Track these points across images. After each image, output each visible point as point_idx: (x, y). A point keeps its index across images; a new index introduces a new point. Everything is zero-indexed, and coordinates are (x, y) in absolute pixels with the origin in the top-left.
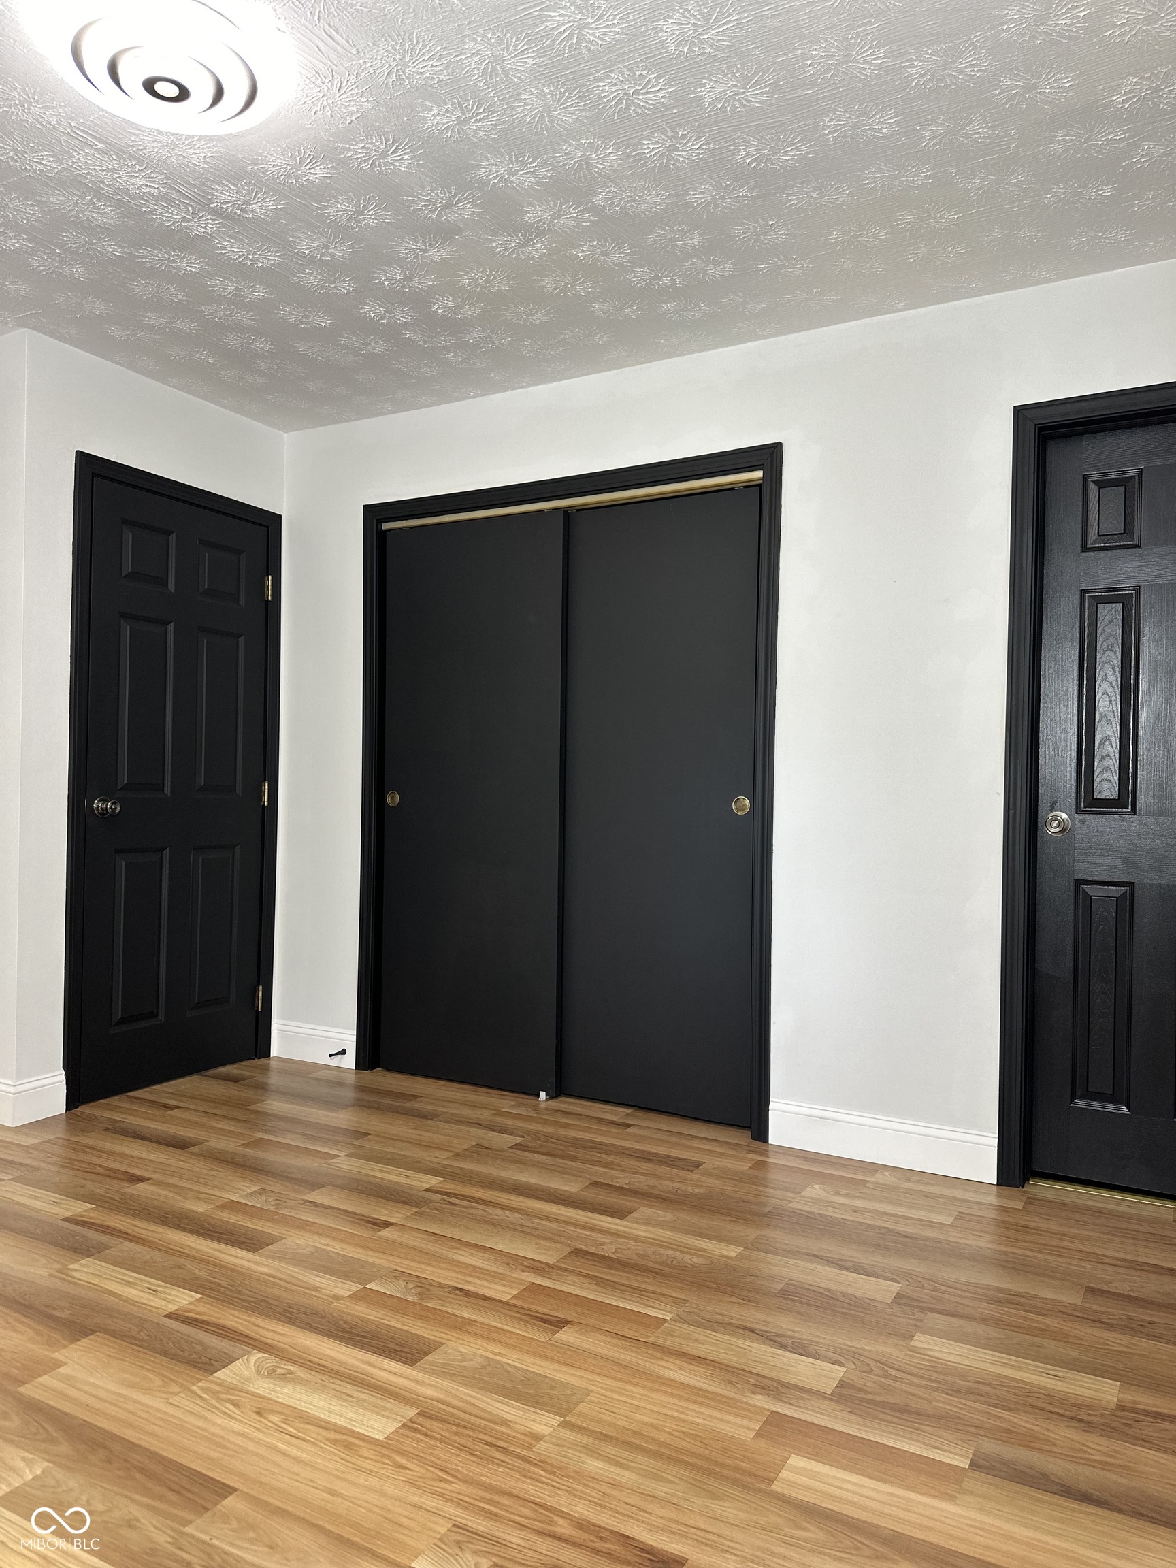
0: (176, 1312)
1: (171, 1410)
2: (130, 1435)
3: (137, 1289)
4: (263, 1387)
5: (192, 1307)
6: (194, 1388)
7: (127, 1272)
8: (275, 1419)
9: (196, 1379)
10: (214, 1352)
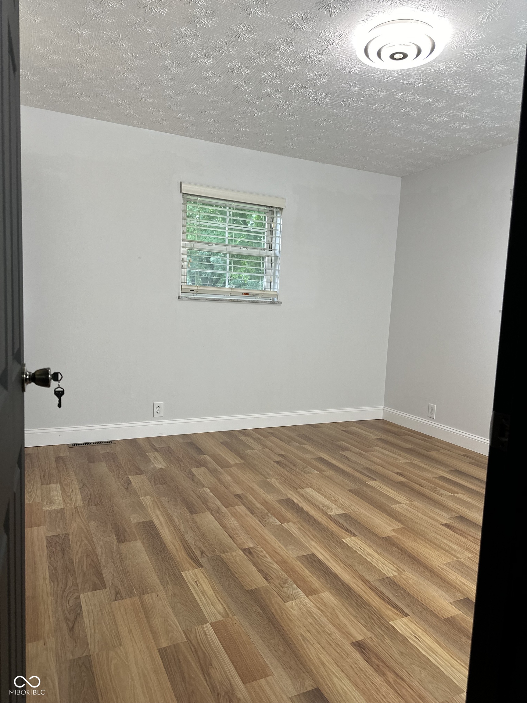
0: (353, 536)
1: (359, 508)
2: (371, 507)
3: (367, 551)
4: (332, 506)
5: (347, 536)
6: (352, 511)
7: (370, 561)
8: (333, 499)
9: (351, 513)
10: (343, 519)
